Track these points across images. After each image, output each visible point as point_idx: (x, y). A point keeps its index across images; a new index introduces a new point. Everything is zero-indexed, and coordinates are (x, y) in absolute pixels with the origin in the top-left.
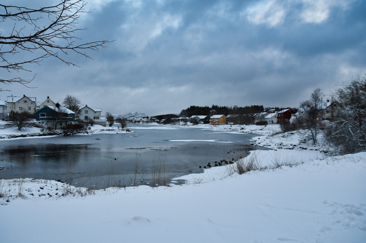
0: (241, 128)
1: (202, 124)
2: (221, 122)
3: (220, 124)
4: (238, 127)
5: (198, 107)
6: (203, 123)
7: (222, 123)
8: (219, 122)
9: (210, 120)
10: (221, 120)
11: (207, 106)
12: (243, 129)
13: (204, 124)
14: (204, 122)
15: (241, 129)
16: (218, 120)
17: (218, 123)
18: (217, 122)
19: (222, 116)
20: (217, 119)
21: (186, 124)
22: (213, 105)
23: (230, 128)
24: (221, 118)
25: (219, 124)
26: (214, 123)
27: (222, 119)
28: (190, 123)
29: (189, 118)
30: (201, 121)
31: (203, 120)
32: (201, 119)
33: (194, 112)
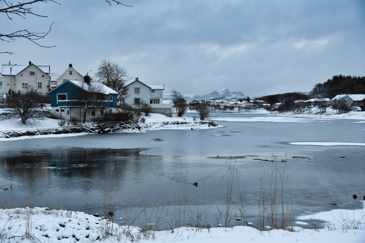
1: (359, 111)
5: (349, 78)
6: (359, 108)
13: (362, 111)
14: (361, 107)
21: (325, 112)
28: (333, 109)
29: (329, 99)
30: (356, 106)
31: (360, 103)
32: (356, 102)
33: (340, 88)
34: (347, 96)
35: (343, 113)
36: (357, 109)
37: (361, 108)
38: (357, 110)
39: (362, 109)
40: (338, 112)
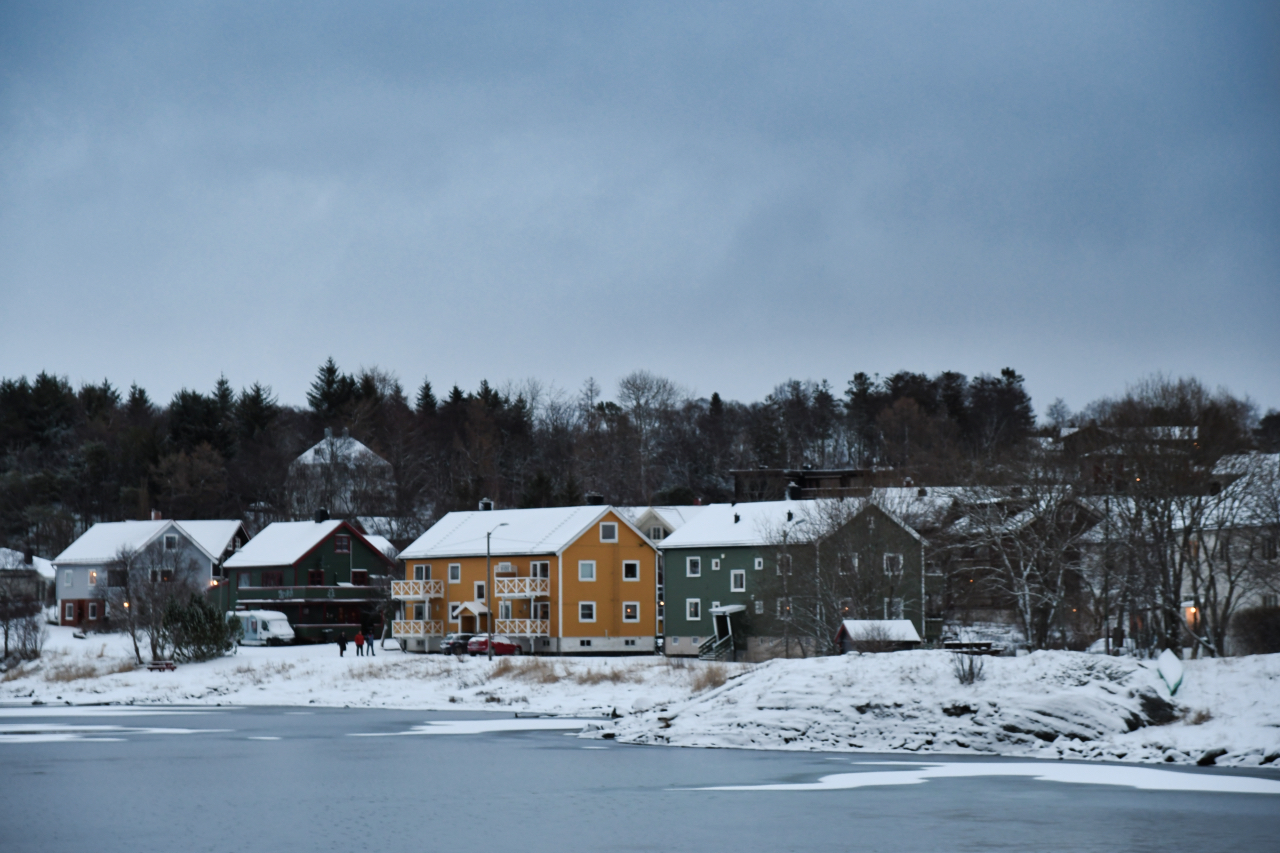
0: (1135, 706)
1: (275, 642)
2: (570, 605)
3: (570, 644)
4: (1092, 690)
6: (280, 625)
7: (597, 631)
8: (543, 608)
9: (405, 591)
10: (575, 588)
11: (239, 389)
12: (1158, 711)
13: (299, 640)
14: (293, 613)
15: (1134, 724)
16: (527, 588)
17: (530, 629)
18: (522, 608)
19: (592, 531)
20: (521, 562)
21: (35, 654)
22: (330, 371)
23: (964, 695)
24: (581, 546)
25: (543, 647)
26: (469, 622)
27: (588, 571)
28: (77, 631)
29: (20, 555)
30: (248, 607)
31: (280, 582)
32: (244, 577)
33: (62, 474)
34: (173, 529)
35: (188, 660)
36: (265, 627)
37: (291, 621)
38: (265, 635)
39: (295, 630)
40: (146, 654)
